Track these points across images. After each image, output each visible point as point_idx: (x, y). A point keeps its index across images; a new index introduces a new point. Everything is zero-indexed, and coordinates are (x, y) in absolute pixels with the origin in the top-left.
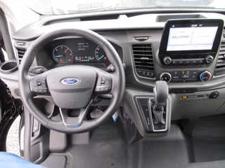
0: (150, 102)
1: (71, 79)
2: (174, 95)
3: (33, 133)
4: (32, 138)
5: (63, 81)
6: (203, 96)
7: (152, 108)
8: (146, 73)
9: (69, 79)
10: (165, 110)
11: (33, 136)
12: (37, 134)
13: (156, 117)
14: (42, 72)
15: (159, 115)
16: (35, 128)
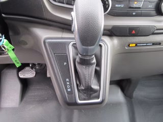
0: (71, 48)
2: (116, 41)
6: (160, 44)
7: (74, 60)
10: (99, 64)
13: (82, 76)
15: (87, 72)
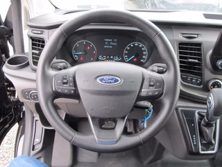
0: (197, 115)
1: (111, 77)
3: (34, 146)
4: (33, 153)
5: (98, 80)
7: (199, 123)
8: (192, 79)
9: (108, 77)
11: (33, 149)
12: (39, 147)
14: (65, 68)
15: (209, 131)
16: (37, 140)
